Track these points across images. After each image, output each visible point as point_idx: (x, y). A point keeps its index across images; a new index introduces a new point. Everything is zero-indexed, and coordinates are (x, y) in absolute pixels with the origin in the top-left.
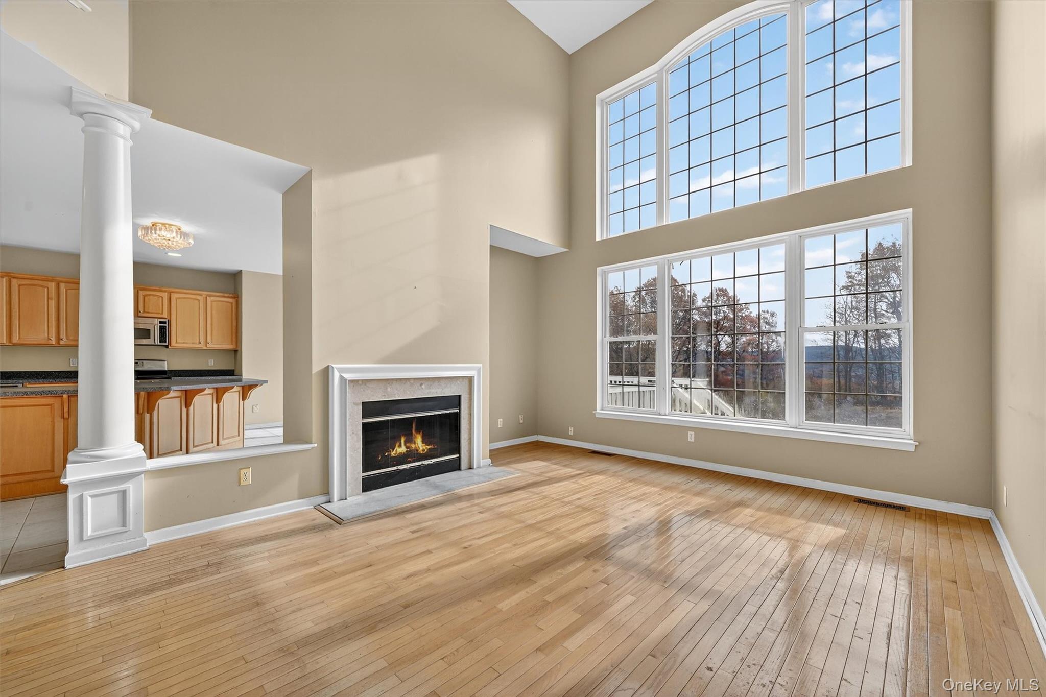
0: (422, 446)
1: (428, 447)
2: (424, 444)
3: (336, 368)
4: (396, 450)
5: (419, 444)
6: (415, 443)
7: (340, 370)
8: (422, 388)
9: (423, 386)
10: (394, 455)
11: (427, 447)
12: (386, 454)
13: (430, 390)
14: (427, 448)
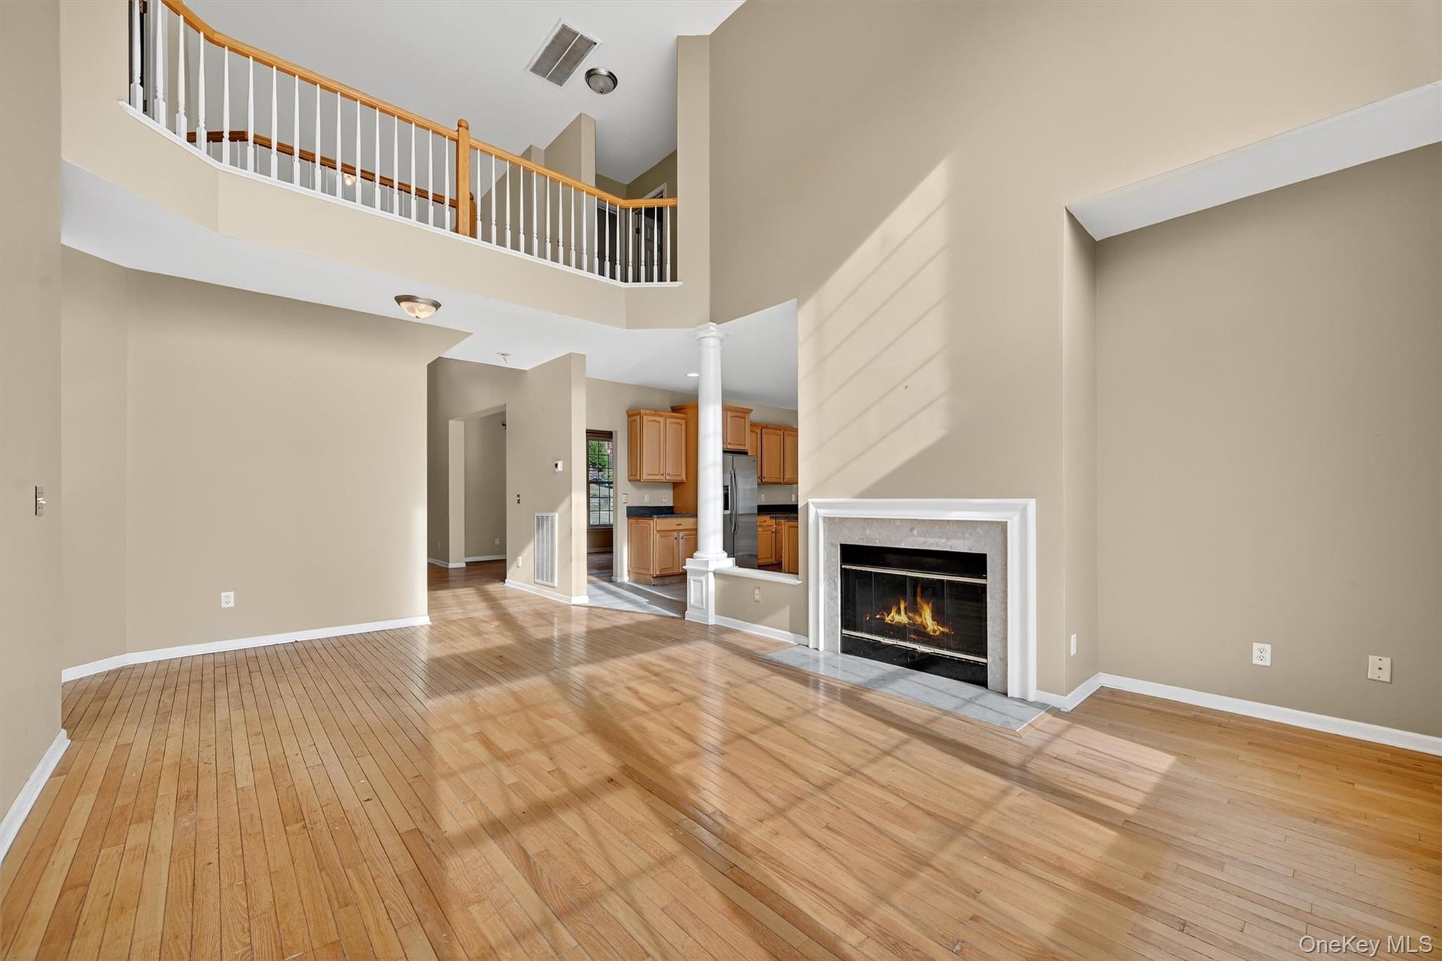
0: (932, 624)
1: (942, 629)
2: (935, 622)
3: (813, 503)
4: (893, 617)
5: (927, 618)
6: (921, 616)
7: (818, 506)
8: (914, 535)
9: (915, 532)
10: (889, 622)
11: (939, 627)
12: (878, 616)
13: (926, 539)
14: (938, 629)
